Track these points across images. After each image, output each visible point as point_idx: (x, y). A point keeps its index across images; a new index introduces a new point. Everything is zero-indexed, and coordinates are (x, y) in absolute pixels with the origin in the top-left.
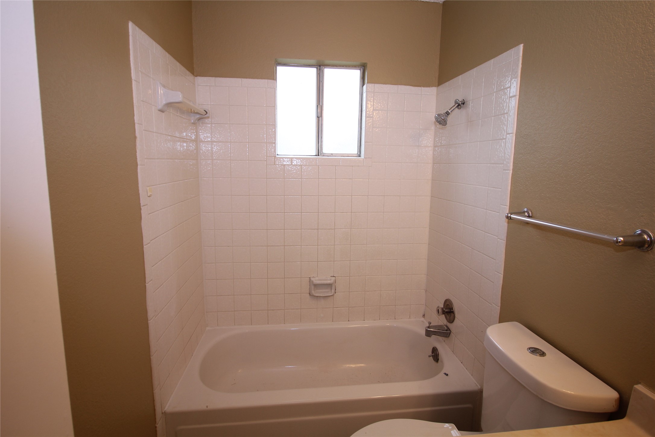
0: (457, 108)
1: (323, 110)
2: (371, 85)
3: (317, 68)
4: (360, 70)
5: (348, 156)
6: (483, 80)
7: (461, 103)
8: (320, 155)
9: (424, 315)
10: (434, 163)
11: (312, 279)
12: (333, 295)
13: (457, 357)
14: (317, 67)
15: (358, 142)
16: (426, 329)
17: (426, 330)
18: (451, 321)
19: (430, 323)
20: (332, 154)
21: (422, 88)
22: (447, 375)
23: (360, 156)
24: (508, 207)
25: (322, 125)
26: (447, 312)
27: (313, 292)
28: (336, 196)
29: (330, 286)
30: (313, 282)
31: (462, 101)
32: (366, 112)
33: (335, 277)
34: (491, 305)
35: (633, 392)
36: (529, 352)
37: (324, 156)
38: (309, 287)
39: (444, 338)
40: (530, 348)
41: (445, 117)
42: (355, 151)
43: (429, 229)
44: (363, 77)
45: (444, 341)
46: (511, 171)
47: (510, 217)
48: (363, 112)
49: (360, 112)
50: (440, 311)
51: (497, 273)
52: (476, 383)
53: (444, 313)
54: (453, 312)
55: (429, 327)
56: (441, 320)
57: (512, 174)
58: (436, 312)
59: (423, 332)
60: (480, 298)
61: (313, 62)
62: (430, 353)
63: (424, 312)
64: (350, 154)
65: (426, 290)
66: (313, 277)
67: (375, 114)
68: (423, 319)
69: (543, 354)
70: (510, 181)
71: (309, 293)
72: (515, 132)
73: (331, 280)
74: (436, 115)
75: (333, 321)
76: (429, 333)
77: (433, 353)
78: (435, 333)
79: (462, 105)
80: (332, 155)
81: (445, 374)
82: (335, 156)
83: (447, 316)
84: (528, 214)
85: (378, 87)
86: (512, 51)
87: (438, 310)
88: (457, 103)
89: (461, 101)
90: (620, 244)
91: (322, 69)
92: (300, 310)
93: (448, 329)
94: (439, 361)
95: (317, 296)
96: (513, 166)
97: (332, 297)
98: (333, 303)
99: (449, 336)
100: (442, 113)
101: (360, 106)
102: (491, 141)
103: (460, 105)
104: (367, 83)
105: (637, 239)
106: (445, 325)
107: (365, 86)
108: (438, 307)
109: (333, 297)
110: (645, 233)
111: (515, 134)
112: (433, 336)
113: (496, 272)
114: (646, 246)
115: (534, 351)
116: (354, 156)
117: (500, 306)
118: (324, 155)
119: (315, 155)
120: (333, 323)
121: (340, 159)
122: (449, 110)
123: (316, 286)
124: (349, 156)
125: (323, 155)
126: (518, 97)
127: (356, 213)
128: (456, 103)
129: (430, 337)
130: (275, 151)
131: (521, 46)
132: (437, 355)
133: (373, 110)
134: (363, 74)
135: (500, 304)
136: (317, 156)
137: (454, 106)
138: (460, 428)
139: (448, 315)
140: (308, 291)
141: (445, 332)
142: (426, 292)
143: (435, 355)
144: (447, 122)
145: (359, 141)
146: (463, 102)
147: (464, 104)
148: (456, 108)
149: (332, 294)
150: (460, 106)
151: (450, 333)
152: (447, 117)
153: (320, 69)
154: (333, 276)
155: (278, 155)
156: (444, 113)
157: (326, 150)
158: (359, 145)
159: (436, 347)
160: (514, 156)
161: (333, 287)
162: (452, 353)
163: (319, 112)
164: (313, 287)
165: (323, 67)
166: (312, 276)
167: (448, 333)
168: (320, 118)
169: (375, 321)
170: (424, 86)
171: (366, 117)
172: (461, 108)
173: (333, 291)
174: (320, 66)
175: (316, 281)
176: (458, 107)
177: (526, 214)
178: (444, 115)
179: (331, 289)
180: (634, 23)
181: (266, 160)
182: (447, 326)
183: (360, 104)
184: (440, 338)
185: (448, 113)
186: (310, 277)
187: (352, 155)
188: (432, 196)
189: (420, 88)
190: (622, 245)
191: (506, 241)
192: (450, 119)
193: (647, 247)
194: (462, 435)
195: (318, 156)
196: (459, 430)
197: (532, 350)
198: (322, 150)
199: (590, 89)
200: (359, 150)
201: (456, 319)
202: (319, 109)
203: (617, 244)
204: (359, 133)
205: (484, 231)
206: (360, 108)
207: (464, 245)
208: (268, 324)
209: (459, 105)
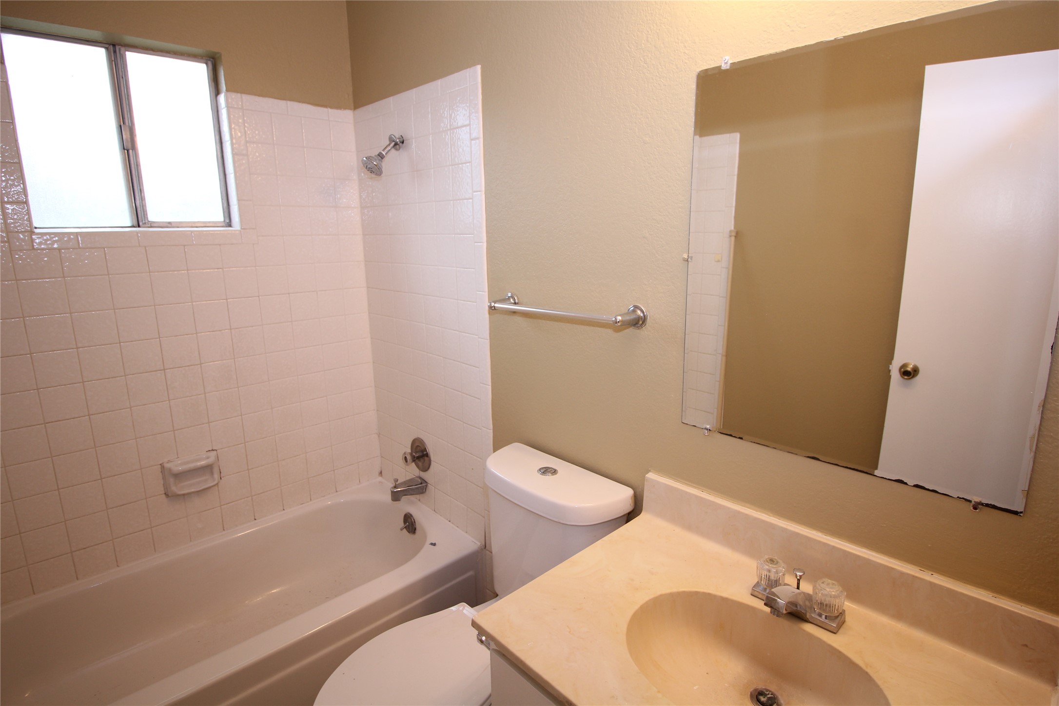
0: (395, 149)
1: (136, 135)
2: (234, 96)
3: (107, 49)
4: (207, 64)
5: (205, 225)
6: (430, 109)
7: (399, 141)
8: (143, 226)
9: (381, 473)
10: (364, 235)
11: (167, 465)
12: (217, 484)
13: (441, 516)
14: (107, 46)
15: (222, 199)
16: (392, 490)
17: (392, 492)
18: (426, 468)
19: (396, 480)
20: (170, 223)
21: (329, 109)
22: (434, 544)
23: (229, 225)
24: (487, 293)
25: (137, 165)
26: (418, 458)
27: (175, 489)
28: (194, 303)
29: (208, 469)
30: (170, 470)
31: (400, 138)
32: (232, 144)
33: (215, 452)
34: (480, 429)
35: (645, 483)
36: (540, 474)
37: (151, 227)
38: (162, 483)
39: (418, 496)
40: (540, 470)
41: (378, 161)
42: (219, 216)
43: (372, 338)
44: (214, 79)
45: (419, 500)
46: (485, 244)
47: (494, 307)
48: (224, 145)
49: (219, 145)
50: (409, 458)
51: (483, 385)
52: (474, 540)
53: (415, 459)
54: (427, 455)
55: (395, 487)
56: (412, 471)
57: (487, 248)
58: (401, 462)
59: (388, 497)
60: (465, 424)
61: (96, 34)
62: (402, 525)
63: (381, 468)
64: (209, 222)
65: (380, 434)
66: (169, 462)
67: (250, 149)
68: (380, 479)
69: (554, 472)
70: (485, 258)
71: (165, 494)
72: (483, 189)
73: (208, 458)
74: (365, 159)
75: (224, 530)
76: (396, 496)
77: (406, 523)
78: (405, 493)
79: (401, 144)
80: (169, 225)
81: (432, 544)
82: (178, 227)
83: (419, 462)
84: (513, 300)
85: (248, 100)
86: (467, 73)
87: (406, 457)
88: (393, 141)
89: (398, 138)
90: (619, 324)
91: (122, 52)
92: (150, 529)
93: (423, 481)
94: (417, 531)
95: (184, 495)
96: (487, 237)
97: (216, 487)
98: (219, 497)
99: (425, 490)
100: (373, 156)
101: (217, 133)
102: (452, 200)
103: (398, 143)
104: (227, 90)
105: (633, 317)
106: (418, 477)
107: (222, 98)
108: (405, 453)
109: (218, 486)
110: (637, 308)
111: (484, 192)
112: (404, 498)
113: (481, 384)
114: (641, 322)
115: (545, 471)
116: (219, 225)
117: (492, 428)
118: (152, 225)
119: (130, 225)
120: (224, 532)
121: (192, 232)
122: (383, 150)
123: (179, 476)
124: (207, 225)
125: (149, 225)
126: (482, 140)
127: (240, 329)
128: (391, 140)
129: (400, 500)
130: (30, 220)
131: (479, 67)
132: (412, 524)
133: (247, 142)
134: (213, 74)
135: (491, 426)
136: (134, 227)
137: (389, 145)
138: (472, 605)
139: (420, 460)
140: (163, 489)
141: (420, 487)
142: (379, 436)
143: (410, 524)
144: (383, 170)
145: (225, 198)
146: (402, 140)
147: (403, 143)
148: (392, 148)
149: (216, 482)
150: (398, 146)
151: (426, 486)
152: (382, 161)
153: (115, 52)
154: (213, 450)
155: (36, 228)
156: (375, 156)
157: (154, 214)
158: (225, 205)
159: (409, 513)
160: (486, 223)
161: (216, 470)
162: (434, 512)
163: (127, 139)
164: (172, 480)
165: (123, 49)
166: (166, 460)
167: (423, 487)
168: (131, 151)
169: (303, 505)
170: (331, 108)
171: (234, 155)
172: (399, 149)
173: (216, 476)
174: (114, 45)
175: (177, 466)
176: (395, 147)
177: (512, 300)
178: (376, 158)
179: (212, 473)
180: (606, 64)
181: (8, 239)
182: (420, 478)
183: (217, 128)
184: (412, 498)
185: (381, 156)
186: (161, 463)
187: (215, 225)
188: (368, 288)
189: (325, 110)
190: (621, 325)
191: (489, 340)
192: (385, 165)
193: (641, 324)
194: (478, 611)
195: (139, 226)
196: (472, 607)
197: (542, 471)
198: (146, 216)
199: (567, 139)
200: (227, 215)
201: (433, 463)
202: (126, 134)
203: (616, 325)
204: (223, 183)
205: (458, 331)
206: (218, 137)
207: (431, 355)
208: (77, 579)
209: (396, 144)
